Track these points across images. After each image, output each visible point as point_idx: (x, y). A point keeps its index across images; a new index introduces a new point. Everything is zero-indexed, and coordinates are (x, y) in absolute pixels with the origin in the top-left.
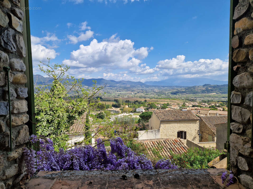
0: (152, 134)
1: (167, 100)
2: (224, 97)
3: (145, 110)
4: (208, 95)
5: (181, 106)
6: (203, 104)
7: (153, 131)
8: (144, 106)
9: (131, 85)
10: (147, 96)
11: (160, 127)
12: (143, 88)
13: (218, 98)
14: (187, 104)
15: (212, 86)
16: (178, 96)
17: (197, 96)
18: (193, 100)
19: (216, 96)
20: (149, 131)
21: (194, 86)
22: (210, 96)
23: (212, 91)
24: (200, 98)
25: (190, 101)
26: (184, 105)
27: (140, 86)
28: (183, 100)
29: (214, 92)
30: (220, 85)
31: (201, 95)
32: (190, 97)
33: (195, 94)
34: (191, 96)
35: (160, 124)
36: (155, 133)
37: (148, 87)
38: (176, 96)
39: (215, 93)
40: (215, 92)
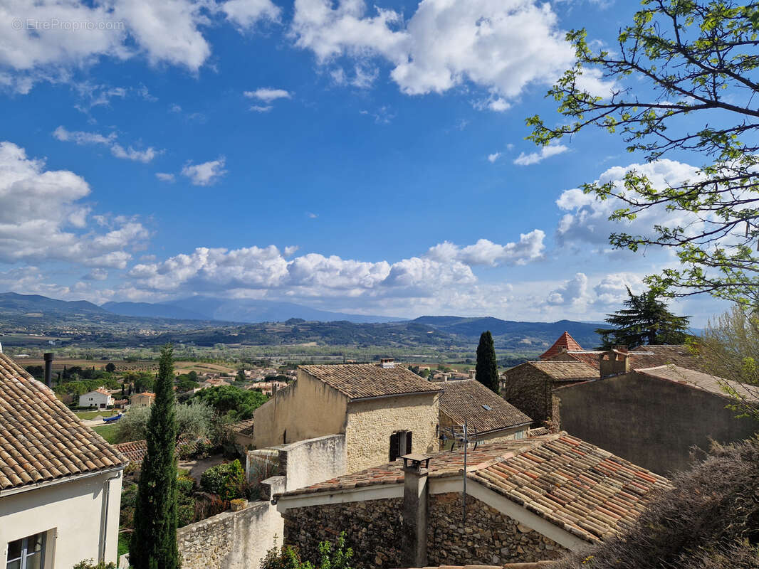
0: (325, 451)
1: (186, 364)
2: (334, 354)
3: (116, 400)
4: (297, 349)
5: (234, 379)
6: (292, 372)
7: (328, 439)
8: (109, 386)
9: (45, 313)
10: (111, 352)
11: (345, 424)
12: (95, 325)
13: (322, 357)
14: (249, 373)
15: (308, 325)
16: (217, 350)
17: (271, 351)
18: (262, 362)
19: (318, 350)
20: (316, 442)
21: (264, 323)
22: (303, 352)
23: (307, 337)
24: (280, 358)
25: (255, 367)
26: (241, 377)
27: (85, 317)
28: (236, 362)
29: (311, 341)
30: (326, 322)
31: (280, 348)
32: (253, 355)
33: (265, 344)
34: (255, 351)
35: (346, 413)
36: (334, 448)
37: (115, 322)
38: (213, 351)
39: (313, 344)
40: (315, 341)
